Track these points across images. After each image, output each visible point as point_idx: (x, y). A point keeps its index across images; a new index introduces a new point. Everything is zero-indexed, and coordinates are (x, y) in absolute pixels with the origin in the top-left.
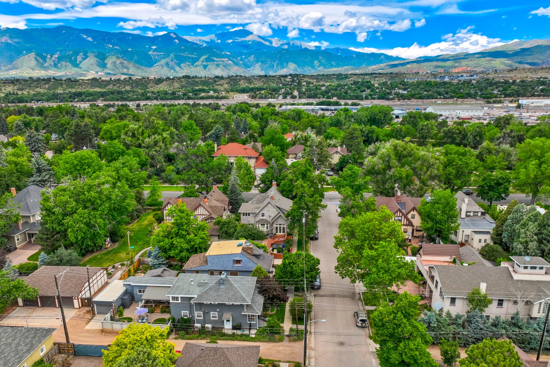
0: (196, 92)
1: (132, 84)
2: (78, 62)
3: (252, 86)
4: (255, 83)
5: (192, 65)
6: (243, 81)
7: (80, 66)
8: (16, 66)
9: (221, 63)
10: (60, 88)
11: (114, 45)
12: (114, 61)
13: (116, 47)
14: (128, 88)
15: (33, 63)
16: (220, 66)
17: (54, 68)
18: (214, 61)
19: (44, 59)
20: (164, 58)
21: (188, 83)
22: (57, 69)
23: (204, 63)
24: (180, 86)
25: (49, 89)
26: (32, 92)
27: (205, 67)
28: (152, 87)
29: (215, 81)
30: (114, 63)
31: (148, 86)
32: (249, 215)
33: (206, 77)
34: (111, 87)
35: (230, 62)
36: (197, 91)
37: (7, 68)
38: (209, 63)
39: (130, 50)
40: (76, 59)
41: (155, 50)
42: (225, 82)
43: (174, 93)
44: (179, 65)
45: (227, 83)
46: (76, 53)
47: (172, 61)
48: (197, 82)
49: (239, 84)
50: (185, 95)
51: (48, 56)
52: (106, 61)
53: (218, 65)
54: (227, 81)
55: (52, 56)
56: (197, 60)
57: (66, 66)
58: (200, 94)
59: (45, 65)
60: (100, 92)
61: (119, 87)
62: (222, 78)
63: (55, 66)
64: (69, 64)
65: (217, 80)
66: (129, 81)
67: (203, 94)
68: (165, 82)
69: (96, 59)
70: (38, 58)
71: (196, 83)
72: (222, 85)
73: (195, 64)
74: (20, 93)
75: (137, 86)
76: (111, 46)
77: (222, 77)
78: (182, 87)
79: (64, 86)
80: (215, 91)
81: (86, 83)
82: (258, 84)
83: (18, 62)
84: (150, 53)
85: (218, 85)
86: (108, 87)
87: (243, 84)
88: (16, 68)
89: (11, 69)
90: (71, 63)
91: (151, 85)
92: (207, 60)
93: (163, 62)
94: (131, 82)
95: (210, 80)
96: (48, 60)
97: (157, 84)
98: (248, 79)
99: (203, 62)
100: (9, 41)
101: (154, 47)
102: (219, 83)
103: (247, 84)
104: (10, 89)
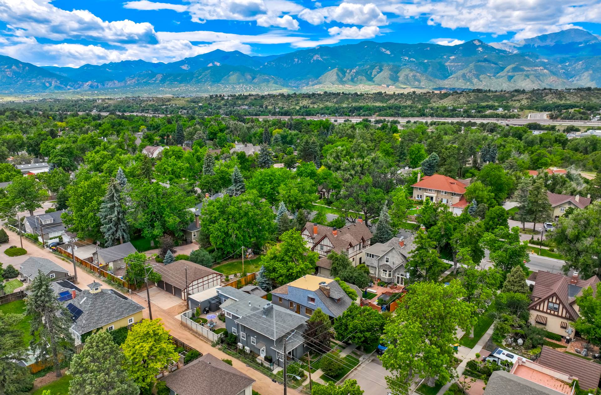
0: (480, 109)
1: (414, 98)
2: (373, 76)
3: (562, 102)
4: (568, 98)
5: (494, 76)
6: (551, 95)
7: (374, 79)
8: (321, 81)
9: (532, 72)
10: (346, 102)
11: (410, 57)
12: (406, 73)
13: (411, 59)
14: (409, 103)
15: (335, 77)
16: (531, 77)
17: (351, 83)
18: (523, 70)
19: (344, 73)
20: (462, 69)
21: (477, 98)
22: (353, 84)
23: (510, 74)
24: (466, 102)
25: (336, 103)
26: (321, 106)
27: (510, 78)
28: (434, 102)
29: (514, 96)
30: (407, 76)
31: (431, 101)
32: (373, 257)
33: (502, 91)
34: (392, 101)
35: (545, 71)
36: (483, 107)
37: (313, 83)
38: (516, 73)
39: (426, 61)
40: (371, 73)
41: (453, 61)
42: (524, 97)
43: (454, 110)
44: (477, 77)
45: (527, 99)
46: (373, 67)
47: (470, 72)
48: (489, 96)
49: (545, 100)
50: (466, 111)
51: (348, 71)
52: (398, 75)
53: (527, 76)
54: (527, 96)
55: (351, 71)
56: (502, 69)
57: (361, 80)
58: (485, 112)
59: (344, 80)
60: (379, 107)
61: (400, 101)
62: (523, 92)
63: (352, 80)
64: (364, 78)
65: (516, 94)
66: (412, 96)
67: (488, 112)
68: (451, 97)
69: (390, 72)
70: (339, 73)
71: (487, 98)
72: (519, 101)
73: (499, 75)
74: (311, 106)
75: (419, 101)
76: (407, 58)
77: (524, 90)
78: (469, 102)
79: (350, 100)
80: (506, 108)
81: (369, 97)
82: (571, 100)
83: (322, 78)
84: (447, 64)
85: (515, 100)
86: (389, 102)
87: (550, 100)
88: (320, 83)
89: (316, 84)
90: (366, 77)
91: (435, 100)
92: (515, 69)
93: (460, 73)
94: (413, 96)
95: (507, 95)
96: (347, 74)
97: (441, 99)
98: (559, 94)
99: (508, 72)
100: (320, 59)
101: (453, 57)
102: (517, 98)
103: (555, 100)
104: (305, 102)
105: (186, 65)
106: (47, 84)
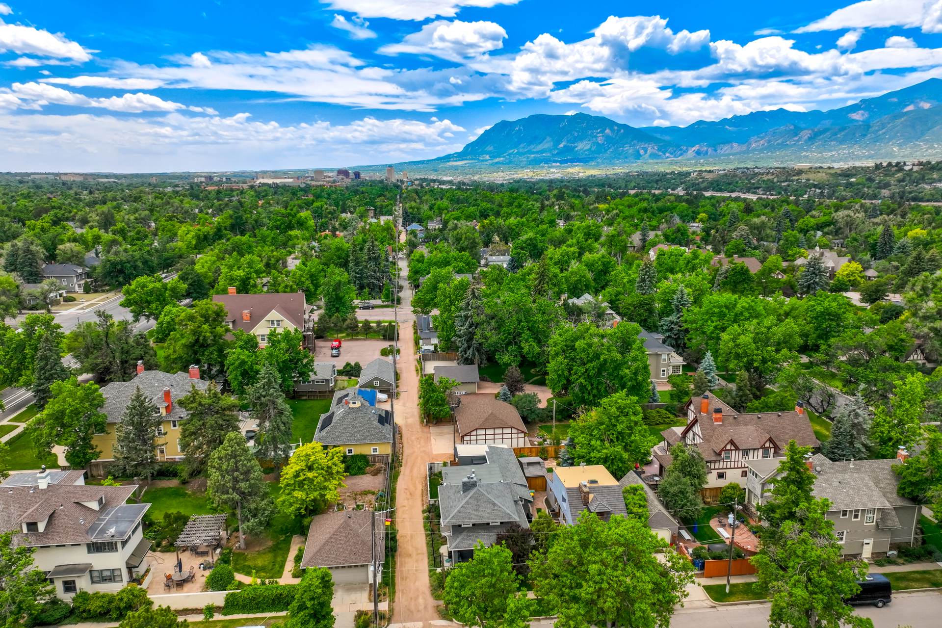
32: (756, 476)
105: (861, 112)
106: (642, 152)
